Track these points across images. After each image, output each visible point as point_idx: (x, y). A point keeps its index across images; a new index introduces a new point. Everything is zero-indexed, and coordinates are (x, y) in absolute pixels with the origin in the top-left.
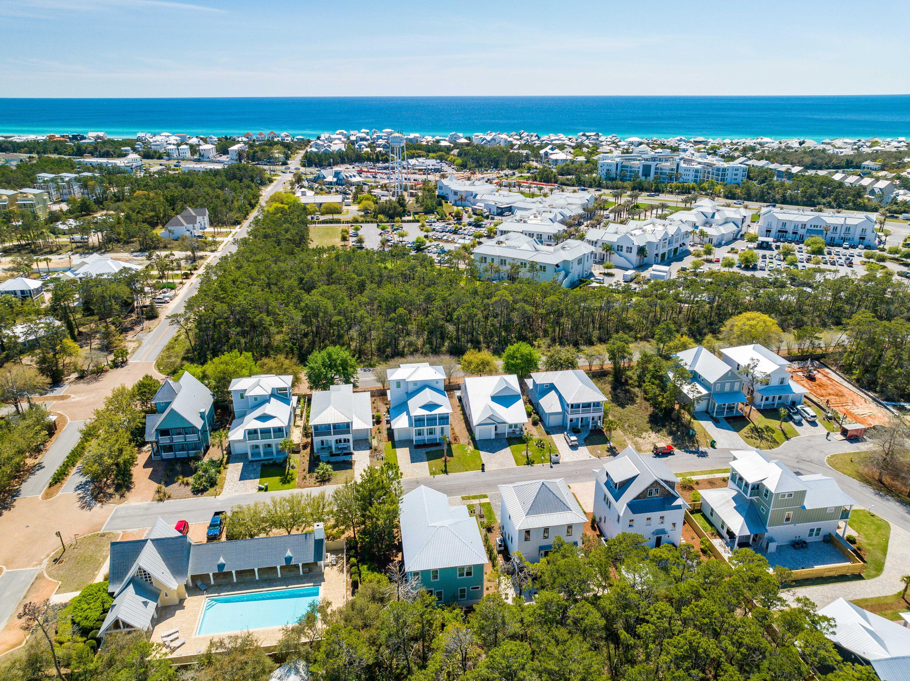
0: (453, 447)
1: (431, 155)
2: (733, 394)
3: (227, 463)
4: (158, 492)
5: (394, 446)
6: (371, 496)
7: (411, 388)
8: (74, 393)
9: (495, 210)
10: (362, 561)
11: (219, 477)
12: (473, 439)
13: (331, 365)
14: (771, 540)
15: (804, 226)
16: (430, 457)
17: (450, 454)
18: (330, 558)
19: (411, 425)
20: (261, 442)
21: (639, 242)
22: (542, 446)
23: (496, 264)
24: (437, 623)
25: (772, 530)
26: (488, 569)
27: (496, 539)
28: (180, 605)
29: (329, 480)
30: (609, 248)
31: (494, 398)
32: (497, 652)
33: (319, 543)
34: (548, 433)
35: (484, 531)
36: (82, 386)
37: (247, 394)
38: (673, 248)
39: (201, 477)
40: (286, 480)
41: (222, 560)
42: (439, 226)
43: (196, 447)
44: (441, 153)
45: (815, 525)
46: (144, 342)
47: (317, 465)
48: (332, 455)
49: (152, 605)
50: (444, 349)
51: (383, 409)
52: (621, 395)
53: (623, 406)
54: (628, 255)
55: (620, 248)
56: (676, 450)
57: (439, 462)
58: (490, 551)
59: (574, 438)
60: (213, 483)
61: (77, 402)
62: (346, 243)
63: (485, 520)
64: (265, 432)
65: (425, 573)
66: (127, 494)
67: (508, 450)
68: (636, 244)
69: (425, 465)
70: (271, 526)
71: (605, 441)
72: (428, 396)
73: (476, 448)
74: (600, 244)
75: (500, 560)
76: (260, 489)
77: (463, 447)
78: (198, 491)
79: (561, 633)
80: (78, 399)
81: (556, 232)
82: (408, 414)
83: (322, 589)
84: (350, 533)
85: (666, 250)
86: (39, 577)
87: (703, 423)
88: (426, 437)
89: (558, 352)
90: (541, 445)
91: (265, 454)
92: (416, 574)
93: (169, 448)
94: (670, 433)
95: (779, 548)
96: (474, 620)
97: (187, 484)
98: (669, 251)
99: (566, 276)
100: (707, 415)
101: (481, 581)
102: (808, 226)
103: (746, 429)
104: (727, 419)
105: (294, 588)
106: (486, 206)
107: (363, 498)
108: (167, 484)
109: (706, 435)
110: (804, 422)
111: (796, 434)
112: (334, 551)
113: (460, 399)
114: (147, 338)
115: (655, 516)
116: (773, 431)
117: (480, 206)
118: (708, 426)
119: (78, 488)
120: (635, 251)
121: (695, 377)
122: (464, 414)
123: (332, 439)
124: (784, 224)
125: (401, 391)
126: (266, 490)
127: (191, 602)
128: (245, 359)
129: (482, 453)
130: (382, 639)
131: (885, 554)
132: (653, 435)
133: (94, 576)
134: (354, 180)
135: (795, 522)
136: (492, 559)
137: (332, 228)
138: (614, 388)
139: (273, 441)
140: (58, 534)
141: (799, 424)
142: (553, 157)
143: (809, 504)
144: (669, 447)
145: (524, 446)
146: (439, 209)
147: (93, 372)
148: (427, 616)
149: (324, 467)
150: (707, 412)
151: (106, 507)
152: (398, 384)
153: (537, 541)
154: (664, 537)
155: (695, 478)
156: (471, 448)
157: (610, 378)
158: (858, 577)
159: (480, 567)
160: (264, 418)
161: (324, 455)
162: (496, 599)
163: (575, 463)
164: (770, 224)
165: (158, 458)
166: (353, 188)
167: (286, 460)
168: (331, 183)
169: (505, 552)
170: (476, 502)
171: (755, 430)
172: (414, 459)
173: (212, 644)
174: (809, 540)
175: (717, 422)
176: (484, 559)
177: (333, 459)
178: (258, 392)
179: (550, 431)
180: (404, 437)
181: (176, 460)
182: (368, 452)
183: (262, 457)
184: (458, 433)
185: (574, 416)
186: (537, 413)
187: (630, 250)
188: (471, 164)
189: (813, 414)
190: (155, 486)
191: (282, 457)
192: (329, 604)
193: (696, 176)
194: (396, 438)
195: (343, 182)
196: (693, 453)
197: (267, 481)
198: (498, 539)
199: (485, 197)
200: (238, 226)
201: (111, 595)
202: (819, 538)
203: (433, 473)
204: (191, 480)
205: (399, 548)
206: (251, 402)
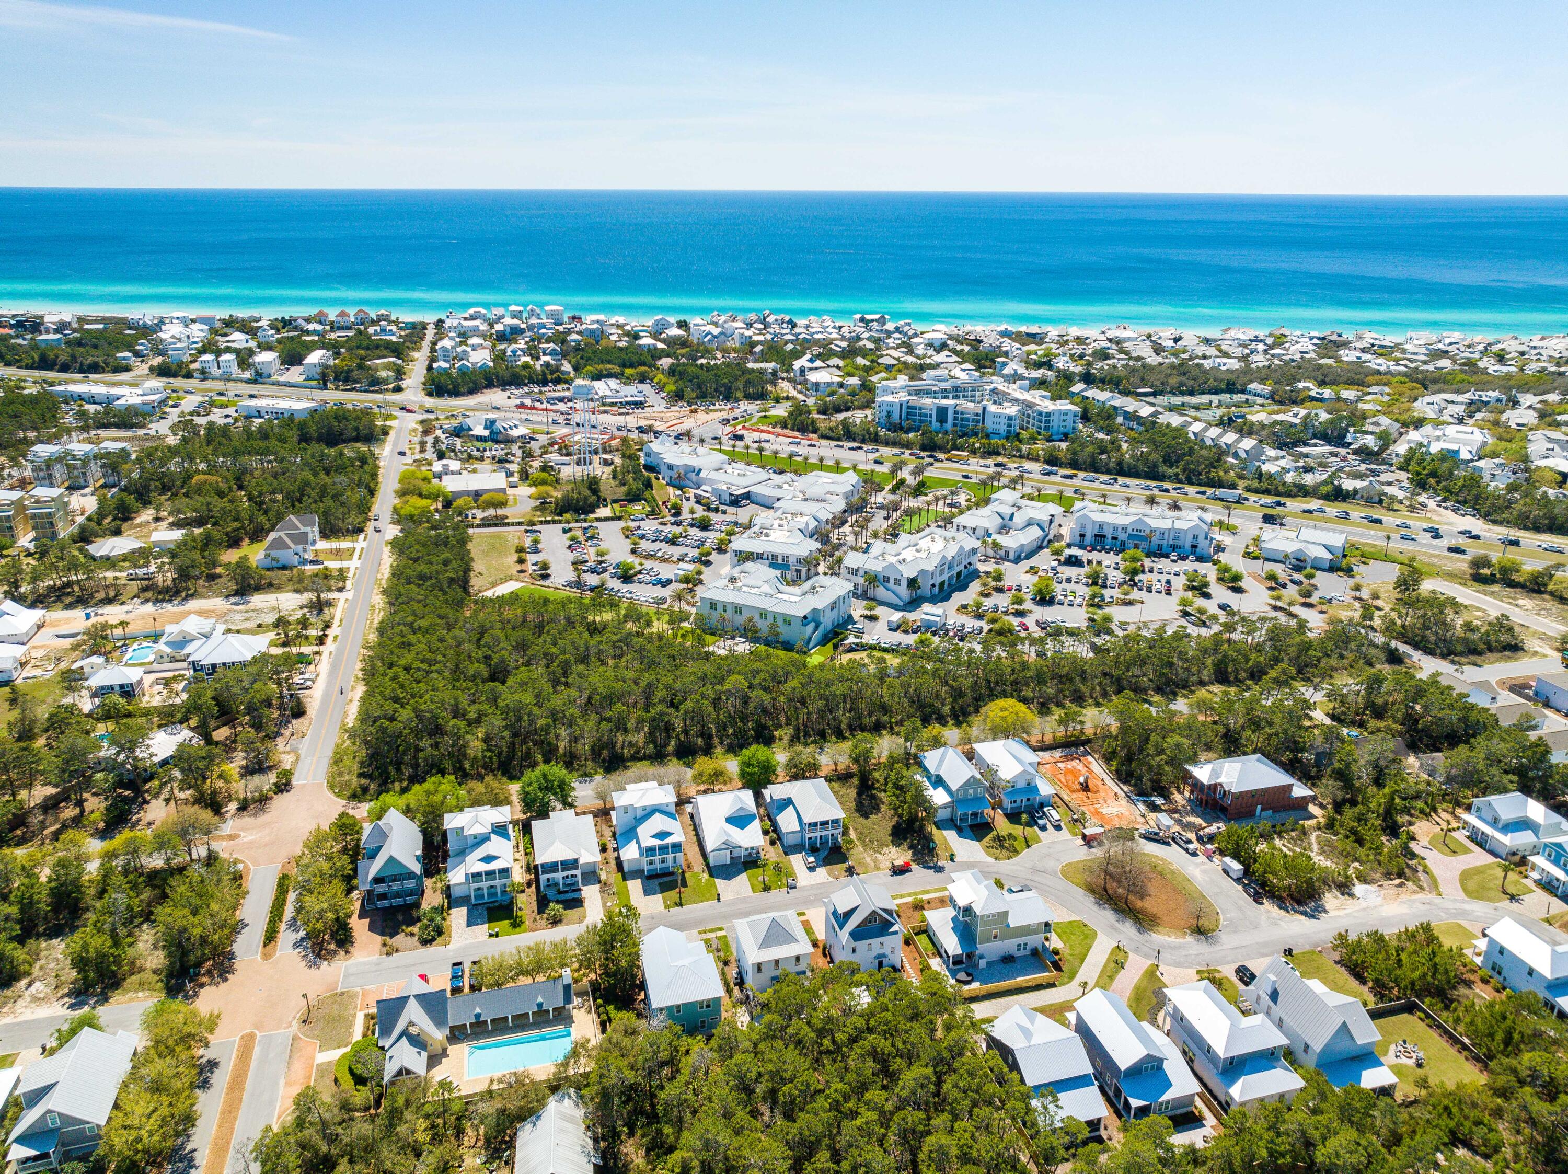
0: (687, 875)
1: (628, 371)
2: (978, 799)
3: (449, 908)
4: (385, 945)
5: (624, 879)
6: (613, 940)
7: (640, 814)
8: (242, 830)
9: (726, 497)
10: (607, 1002)
11: (445, 924)
12: (708, 865)
13: (547, 786)
14: (982, 957)
15: (1125, 529)
16: (664, 888)
17: (684, 884)
18: (577, 1001)
19: (641, 854)
20: (485, 884)
21: (909, 572)
22: (780, 870)
23: (729, 614)
24: (683, 1049)
25: (981, 948)
26: (726, 1001)
27: (732, 972)
28: (444, 1053)
29: (560, 921)
30: (873, 579)
31: (729, 820)
32: (730, 1063)
33: (567, 988)
34: (786, 854)
35: (721, 965)
36: (246, 820)
37: (466, 832)
38: (954, 572)
39: (427, 927)
40: (516, 924)
41: (478, 1010)
42: (649, 526)
43: (411, 893)
44: (642, 369)
45: (1022, 940)
46: (302, 752)
47: (547, 906)
48: (560, 892)
49: (424, 1054)
50: (670, 749)
51: (608, 833)
52: (866, 803)
53: (866, 816)
54: (896, 588)
55: (886, 579)
56: (914, 866)
57: (673, 894)
58: (727, 985)
59: (811, 859)
60: (440, 932)
61: (251, 842)
62: (524, 567)
63: (722, 954)
64: (490, 874)
65: (669, 1008)
66: (351, 949)
67: (743, 877)
68: (906, 575)
69: (659, 897)
70: (517, 975)
71: (844, 859)
72: (658, 822)
73: (711, 875)
74: (861, 572)
75: (736, 990)
76: (491, 935)
77: (697, 875)
78: (426, 942)
79: (779, 1044)
80: (250, 838)
81: (806, 553)
82: (638, 842)
83: (573, 1029)
84: (593, 976)
85: (945, 577)
86: (295, 1038)
87: (946, 833)
88: (658, 866)
89: (799, 754)
90: (778, 868)
91: (489, 895)
92: (661, 1010)
93: (383, 896)
94: (911, 847)
95: (989, 964)
96: (714, 1043)
97: (412, 934)
98: (950, 578)
99: (816, 628)
100: (950, 823)
101: (718, 1012)
102: (1130, 531)
103: (989, 838)
104: (971, 826)
105: (546, 1031)
106: (715, 491)
107: (605, 943)
108: (392, 936)
109: (947, 847)
110: (1049, 826)
111: (1038, 840)
112: (578, 994)
113: (692, 817)
114: (304, 746)
115: (875, 942)
116: (1015, 839)
117: (705, 491)
118: (950, 835)
119: (296, 945)
120: (904, 583)
121: (939, 782)
122: (697, 835)
123: (559, 876)
124: (1101, 527)
125: (629, 817)
126: (497, 935)
127: (452, 1050)
128: (447, 783)
129: (718, 882)
130: (639, 1064)
131: (1082, 961)
132: (893, 849)
133: (351, 1034)
134: (515, 433)
135: (1002, 939)
136: (729, 991)
137: (499, 536)
138: (859, 794)
139: (498, 882)
140: (305, 996)
141: (1043, 828)
142: (813, 377)
143: (1013, 922)
144: (908, 864)
145: (760, 871)
146: (647, 494)
147: (255, 801)
148: (675, 1043)
149: (555, 908)
150: (952, 820)
151: (333, 964)
152: (626, 809)
153: (768, 973)
154: (885, 961)
155: (925, 897)
156: (706, 876)
157: (855, 781)
158: (1052, 985)
159: (717, 1000)
160: (489, 859)
161: (551, 893)
162: (732, 1024)
163: (812, 887)
164: (1083, 526)
165: (372, 907)
166: (515, 449)
167: (511, 903)
168: (480, 439)
169: (740, 982)
170: (712, 935)
171: (999, 839)
172: (647, 893)
173: (492, 1081)
174: (1017, 954)
175: (960, 831)
176: (720, 992)
177: (561, 897)
178: (478, 829)
179: (789, 850)
180: (635, 867)
181: (391, 908)
182: (597, 886)
183: (486, 899)
184: (691, 860)
185: (813, 835)
186: (775, 831)
187: (898, 582)
188: (690, 393)
189: (1057, 817)
190: (378, 939)
191: (506, 898)
192: (588, 1041)
193: (1010, 426)
194: (626, 869)
195: (500, 437)
196: (930, 868)
197: (499, 926)
198: (734, 973)
199: (714, 475)
200: (362, 536)
201: (382, 1048)
202: (1028, 952)
203: (667, 907)
204: (415, 929)
205: (643, 986)
206: (470, 841)
